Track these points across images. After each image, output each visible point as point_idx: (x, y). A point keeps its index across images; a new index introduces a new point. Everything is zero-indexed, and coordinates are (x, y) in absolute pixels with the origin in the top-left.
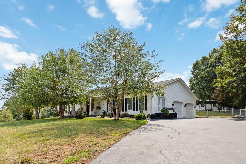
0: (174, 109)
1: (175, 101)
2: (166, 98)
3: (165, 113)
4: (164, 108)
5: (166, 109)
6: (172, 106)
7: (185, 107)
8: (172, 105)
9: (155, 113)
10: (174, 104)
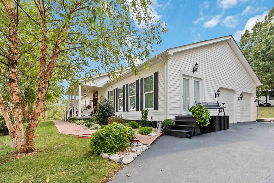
0: (222, 106)
1: (221, 88)
2: (201, 79)
3: (199, 118)
4: (197, 103)
5: (201, 107)
6: (216, 99)
7: (239, 99)
8: (216, 97)
9: (177, 118)
10: (219, 94)
